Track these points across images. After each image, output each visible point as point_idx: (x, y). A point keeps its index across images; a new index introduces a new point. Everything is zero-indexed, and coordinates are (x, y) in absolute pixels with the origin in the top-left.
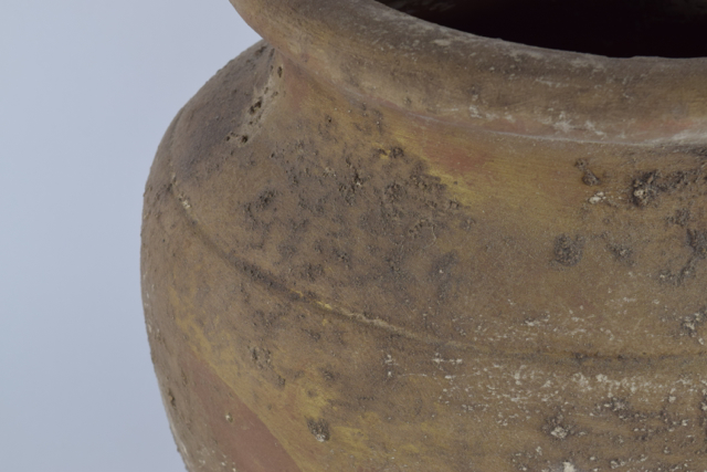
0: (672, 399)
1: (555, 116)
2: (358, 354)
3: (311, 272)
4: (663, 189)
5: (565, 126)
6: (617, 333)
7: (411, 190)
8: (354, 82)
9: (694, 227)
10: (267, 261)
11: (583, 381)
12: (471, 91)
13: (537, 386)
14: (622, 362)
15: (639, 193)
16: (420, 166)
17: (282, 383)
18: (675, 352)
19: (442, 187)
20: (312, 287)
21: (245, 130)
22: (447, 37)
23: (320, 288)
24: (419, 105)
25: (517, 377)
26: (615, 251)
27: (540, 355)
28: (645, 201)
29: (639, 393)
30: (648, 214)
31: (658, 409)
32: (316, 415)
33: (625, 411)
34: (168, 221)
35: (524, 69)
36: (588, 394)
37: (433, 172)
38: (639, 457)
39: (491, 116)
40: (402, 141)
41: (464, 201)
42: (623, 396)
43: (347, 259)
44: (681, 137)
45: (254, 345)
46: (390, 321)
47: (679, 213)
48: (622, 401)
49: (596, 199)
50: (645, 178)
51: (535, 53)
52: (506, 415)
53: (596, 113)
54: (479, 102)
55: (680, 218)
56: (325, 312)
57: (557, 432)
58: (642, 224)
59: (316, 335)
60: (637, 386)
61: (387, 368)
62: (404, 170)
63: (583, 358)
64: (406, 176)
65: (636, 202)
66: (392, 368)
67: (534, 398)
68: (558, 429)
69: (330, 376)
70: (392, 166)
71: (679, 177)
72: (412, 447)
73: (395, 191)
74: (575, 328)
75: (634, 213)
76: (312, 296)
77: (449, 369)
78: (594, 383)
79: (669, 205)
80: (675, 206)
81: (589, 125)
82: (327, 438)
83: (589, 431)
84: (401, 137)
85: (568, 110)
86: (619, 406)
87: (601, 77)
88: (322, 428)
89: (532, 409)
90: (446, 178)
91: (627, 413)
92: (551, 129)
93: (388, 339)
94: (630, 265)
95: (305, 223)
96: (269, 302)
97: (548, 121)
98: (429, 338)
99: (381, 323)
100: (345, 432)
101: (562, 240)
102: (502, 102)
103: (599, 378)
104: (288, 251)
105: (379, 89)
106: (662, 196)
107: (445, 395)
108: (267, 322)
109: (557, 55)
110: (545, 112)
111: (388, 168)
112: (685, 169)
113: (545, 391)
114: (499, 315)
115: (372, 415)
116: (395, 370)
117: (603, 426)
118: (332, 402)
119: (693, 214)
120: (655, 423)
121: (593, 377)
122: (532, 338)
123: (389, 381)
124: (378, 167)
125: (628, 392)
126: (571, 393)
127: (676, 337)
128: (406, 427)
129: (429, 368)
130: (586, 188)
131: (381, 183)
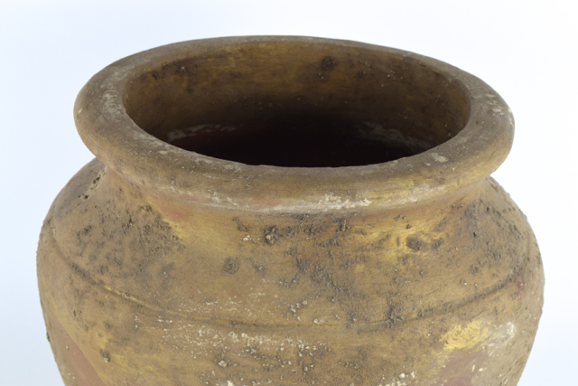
0: (282, 349)
1: (212, 193)
2: (121, 315)
3: (102, 270)
4: (282, 236)
5: (217, 199)
6: (253, 312)
7: (155, 229)
8: (119, 170)
9: (300, 257)
10: (83, 263)
11: (234, 336)
12: (172, 178)
13: (210, 338)
14: (255, 327)
15: (269, 237)
16: (159, 217)
17: (87, 329)
18: (285, 324)
19: (169, 228)
20: (102, 278)
21: (89, 193)
22: (167, 149)
23: (105, 278)
24: (148, 185)
25: (200, 332)
26: (256, 267)
27: (213, 321)
28: (272, 242)
29: (264, 345)
30: (275, 249)
31: (275, 354)
32: (103, 347)
33: (260, 356)
34: (44, 239)
35: (200, 168)
36: (237, 343)
37: (166, 220)
38: (267, 381)
39: (181, 192)
40: (150, 203)
41: (180, 237)
42: (256, 346)
43: (120, 264)
44: (279, 208)
45: (75, 308)
46: (138, 298)
47: (291, 249)
48: (255, 348)
49: (247, 239)
50: (270, 229)
51: (208, 160)
52: (195, 352)
53: (233, 193)
54: (175, 185)
55: (292, 252)
56: (107, 291)
57: (221, 363)
58: (271, 253)
59: (102, 304)
60: (263, 340)
61: (135, 323)
62: (152, 218)
63: (236, 324)
64: (153, 221)
65: (267, 242)
66: (137, 323)
67: (209, 344)
68: (222, 362)
69: (108, 326)
71: (289, 230)
72: (150, 368)
73: (147, 228)
74: (231, 307)
75: (267, 247)
76: (102, 282)
77: (166, 326)
78: (240, 337)
79: (286, 245)
80: (289, 245)
81: (229, 199)
82: (109, 361)
83: (239, 364)
84: (150, 201)
85: (218, 191)
86: (254, 351)
87: (237, 175)
88: (107, 355)
89: (208, 350)
90: (172, 224)
91: (258, 355)
92: (211, 201)
93: (137, 308)
94: (264, 276)
95: (103, 244)
96: (81, 284)
97: (208, 196)
98: (157, 309)
99: (134, 299)
100: (117, 357)
101: (229, 260)
102: (186, 185)
103: (243, 335)
104: (93, 258)
105: (130, 174)
106: (281, 240)
107: (164, 340)
108: (80, 295)
109: (220, 162)
110: (207, 192)
111: (145, 216)
112: (291, 225)
113: (214, 341)
114: (192, 298)
115: (129, 348)
116: (140, 325)
117: (246, 362)
118: (110, 341)
119: (299, 250)
120: (274, 362)
121: (240, 334)
122: (209, 311)
123: (136, 330)
124: (140, 216)
125: (258, 344)
126: (228, 342)
127: (285, 316)
128: (146, 356)
129: (156, 324)
130: (242, 234)
131: (141, 225)
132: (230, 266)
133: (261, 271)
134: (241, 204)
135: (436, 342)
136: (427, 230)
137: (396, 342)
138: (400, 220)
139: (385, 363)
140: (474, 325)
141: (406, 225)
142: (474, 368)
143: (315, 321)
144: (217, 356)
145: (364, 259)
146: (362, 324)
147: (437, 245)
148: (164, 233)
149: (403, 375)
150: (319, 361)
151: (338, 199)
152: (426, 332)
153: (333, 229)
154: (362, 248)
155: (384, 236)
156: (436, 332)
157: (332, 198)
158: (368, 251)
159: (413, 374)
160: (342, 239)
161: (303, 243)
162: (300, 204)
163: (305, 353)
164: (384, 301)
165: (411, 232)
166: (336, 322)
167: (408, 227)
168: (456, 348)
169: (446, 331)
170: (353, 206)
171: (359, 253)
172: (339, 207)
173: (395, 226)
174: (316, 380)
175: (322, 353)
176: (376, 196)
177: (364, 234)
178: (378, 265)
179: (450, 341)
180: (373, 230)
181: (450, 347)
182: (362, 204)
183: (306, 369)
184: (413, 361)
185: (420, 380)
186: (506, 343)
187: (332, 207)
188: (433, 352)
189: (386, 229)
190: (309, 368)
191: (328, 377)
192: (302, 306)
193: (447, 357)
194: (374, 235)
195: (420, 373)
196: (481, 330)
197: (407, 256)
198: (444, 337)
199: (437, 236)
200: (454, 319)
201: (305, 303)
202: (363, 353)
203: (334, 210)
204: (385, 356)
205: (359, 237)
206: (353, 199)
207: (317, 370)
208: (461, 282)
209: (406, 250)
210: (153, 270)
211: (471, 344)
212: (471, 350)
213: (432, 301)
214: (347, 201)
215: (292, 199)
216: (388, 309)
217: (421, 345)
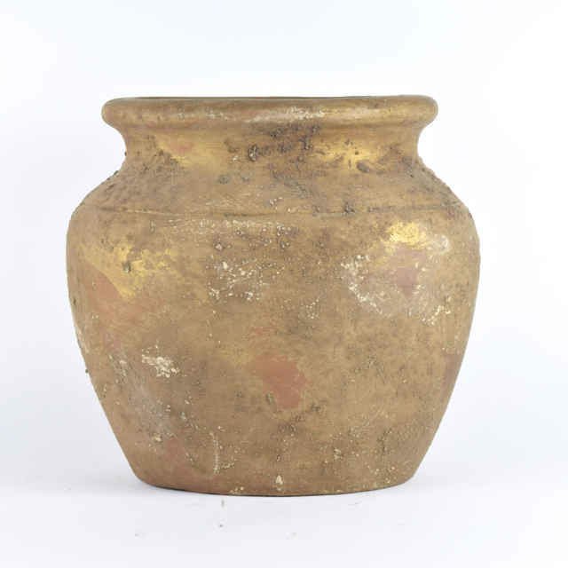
0: (264, 230)
1: (209, 112)
2: (141, 225)
3: (125, 201)
4: (260, 154)
5: (213, 116)
6: (241, 205)
7: (166, 166)
8: (140, 117)
9: (275, 170)
10: (109, 203)
11: (228, 223)
13: (209, 227)
14: (243, 216)
15: (251, 155)
16: (169, 156)
17: (112, 249)
18: (266, 213)
19: (177, 162)
23: (127, 205)
24: (162, 118)
25: (201, 224)
26: (243, 179)
27: (212, 214)
28: (254, 159)
29: (251, 227)
30: (256, 165)
31: (259, 234)
32: (125, 259)
33: (246, 236)
36: (230, 229)
37: (174, 157)
39: (186, 116)
40: (162, 148)
41: (185, 166)
42: (244, 229)
43: (139, 193)
44: (257, 119)
45: (103, 237)
46: (153, 210)
47: (269, 165)
48: (244, 231)
49: (235, 159)
50: (253, 148)
52: (198, 241)
53: (224, 110)
54: (182, 112)
55: (270, 167)
58: (254, 168)
59: (125, 222)
60: (249, 224)
61: (151, 227)
62: (163, 159)
63: (229, 215)
64: (164, 162)
65: (250, 159)
67: (208, 232)
68: (219, 246)
69: (130, 238)
70: (159, 160)
71: (267, 148)
72: (162, 264)
73: (159, 169)
74: (225, 204)
75: (250, 164)
77: (175, 224)
78: (232, 223)
79: (264, 161)
80: (267, 162)
81: (222, 114)
82: (130, 270)
83: (231, 246)
84: (162, 146)
85: (213, 109)
86: (243, 233)
88: (128, 265)
89: (208, 237)
90: (178, 158)
91: (246, 235)
92: (208, 118)
93: (153, 216)
94: (249, 184)
95: (125, 187)
96: (109, 216)
97: (206, 115)
98: (168, 214)
99: (150, 212)
100: (136, 264)
101: (222, 175)
102: (190, 111)
103: (234, 222)
104: (118, 197)
105: (148, 116)
106: (261, 157)
107: (173, 235)
108: (107, 224)
110: (205, 111)
111: (157, 162)
112: (268, 144)
113: (212, 229)
114: (195, 201)
115: (146, 251)
116: (154, 228)
117: (237, 243)
118: (131, 250)
119: (275, 165)
120: (258, 241)
121: (232, 222)
122: (207, 209)
123: (152, 233)
124: (154, 162)
125: (246, 227)
126: (223, 229)
127: (266, 207)
128: (159, 254)
129: (168, 224)
130: (231, 155)
131: (155, 168)
132: (223, 180)
133: (247, 181)
134: (230, 117)
135: (383, 233)
136: (372, 161)
137: (351, 227)
138: (350, 145)
139: (344, 243)
140: (413, 226)
141: (355, 150)
142: (417, 265)
143: (289, 210)
144: (215, 241)
145: (324, 174)
146: (325, 214)
147: (380, 173)
148: (173, 167)
149: (359, 257)
150: (293, 240)
151: (300, 110)
152: (374, 223)
153: (299, 148)
154: (322, 165)
155: (339, 158)
156: (383, 224)
157: (296, 110)
158: (327, 168)
159: (367, 256)
160: (306, 157)
161: (278, 159)
162: (273, 114)
163: (282, 232)
164: (341, 199)
165: (360, 158)
166: (304, 211)
167: (356, 153)
168: (400, 242)
169: (390, 225)
170: (311, 117)
171: (320, 169)
172: (301, 117)
173: (347, 150)
174: (291, 256)
175: (295, 233)
176: (328, 110)
177: (323, 154)
178: (335, 178)
179: (394, 233)
180: (330, 152)
181: (396, 238)
182: (318, 115)
183: (283, 246)
184: (366, 245)
185: (374, 264)
186: (442, 253)
187: (296, 117)
188: (382, 240)
189: (340, 152)
190: (286, 245)
191: (300, 254)
192: (279, 200)
193: (393, 247)
194: (331, 155)
195: (373, 257)
196: (420, 232)
197: (357, 175)
198: (389, 229)
199: (381, 167)
200: (396, 217)
201: (281, 198)
202: (326, 235)
203: (298, 120)
204: (344, 237)
205: (319, 156)
206: (311, 111)
207: (292, 248)
208: (401, 196)
209: (357, 171)
210: (165, 191)
211: (412, 242)
212: (413, 246)
213: (378, 202)
214: (307, 112)
215: (267, 111)
216: (343, 204)
217: (371, 232)
